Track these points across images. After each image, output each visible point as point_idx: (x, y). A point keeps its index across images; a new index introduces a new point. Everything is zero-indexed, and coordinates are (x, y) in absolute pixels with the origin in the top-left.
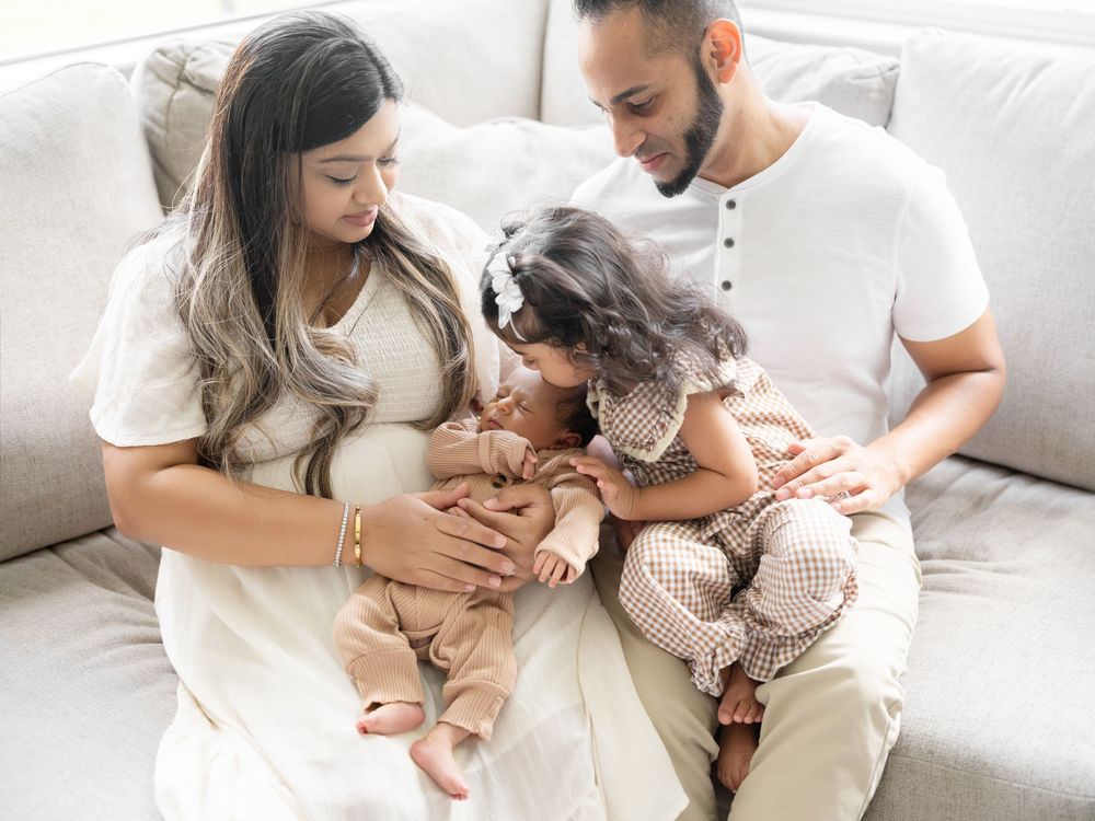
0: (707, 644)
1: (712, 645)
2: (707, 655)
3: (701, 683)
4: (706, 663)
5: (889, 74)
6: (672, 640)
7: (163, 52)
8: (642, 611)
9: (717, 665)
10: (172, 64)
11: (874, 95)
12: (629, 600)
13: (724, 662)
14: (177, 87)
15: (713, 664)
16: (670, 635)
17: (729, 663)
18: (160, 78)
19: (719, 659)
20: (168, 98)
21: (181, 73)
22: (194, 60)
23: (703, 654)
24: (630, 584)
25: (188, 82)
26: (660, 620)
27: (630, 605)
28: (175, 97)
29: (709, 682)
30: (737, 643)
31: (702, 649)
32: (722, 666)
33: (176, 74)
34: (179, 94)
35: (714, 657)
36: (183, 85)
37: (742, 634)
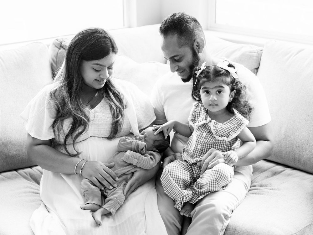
0: (181, 195)
1: (183, 196)
2: (181, 198)
3: (178, 206)
4: (180, 200)
5: (260, 52)
6: (172, 193)
7: (57, 40)
8: (165, 184)
9: (183, 201)
10: (59, 43)
11: (255, 58)
12: (163, 180)
13: (185, 201)
14: (60, 49)
15: (182, 201)
16: (172, 192)
17: (186, 201)
18: (56, 46)
19: (184, 200)
20: (57, 52)
21: (61, 45)
22: (64, 41)
23: (180, 198)
24: (164, 176)
25: (62, 47)
26: (170, 187)
27: (163, 182)
28: (59, 52)
29: (180, 205)
30: (189, 196)
31: (180, 196)
32: (184, 202)
33: (60, 45)
34: (60, 51)
35: (183, 199)
36: (61, 48)
37: (191, 194)
